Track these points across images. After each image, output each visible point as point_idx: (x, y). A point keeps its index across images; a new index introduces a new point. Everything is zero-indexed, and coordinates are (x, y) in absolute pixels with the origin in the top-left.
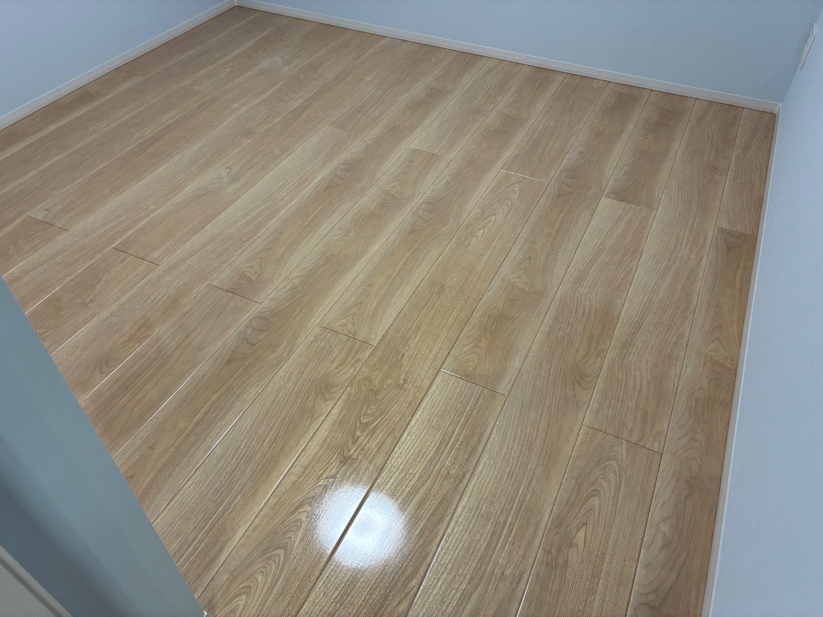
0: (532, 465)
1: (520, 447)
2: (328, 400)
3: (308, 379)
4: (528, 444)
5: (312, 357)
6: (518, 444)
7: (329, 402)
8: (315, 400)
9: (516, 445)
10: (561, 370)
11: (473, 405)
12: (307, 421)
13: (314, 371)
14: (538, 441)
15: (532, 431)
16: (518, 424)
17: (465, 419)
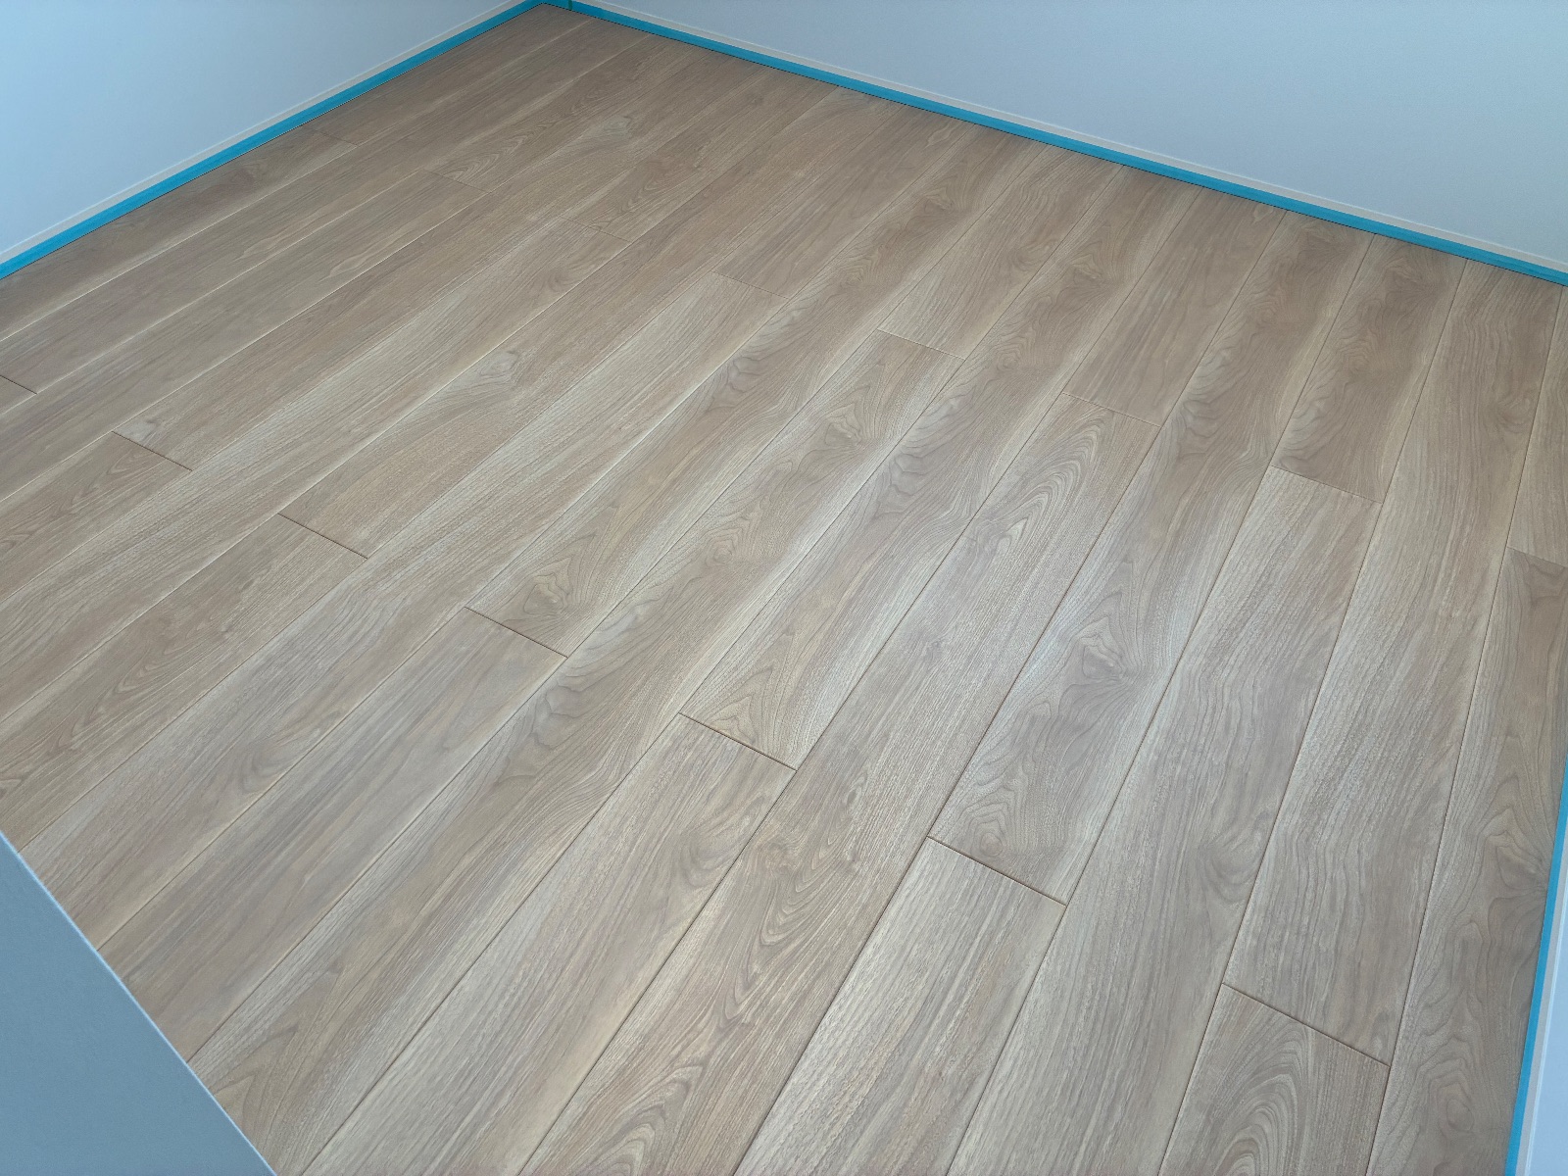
0: (1115, 1070)
1: (1091, 1024)
2: (696, 887)
3: (658, 835)
4: (1108, 1020)
5: (666, 786)
6: (1086, 1019)
7: (697, 891)
8: (669, 885)
9: (1081, 1019)
10: (1179, 853)
11: (995, 921)
12: (652, 930)
13: (669, 817)
14: (1128, 1015)
15: (1115, 990)
16: (1087, 971)
17: (977, 951)
